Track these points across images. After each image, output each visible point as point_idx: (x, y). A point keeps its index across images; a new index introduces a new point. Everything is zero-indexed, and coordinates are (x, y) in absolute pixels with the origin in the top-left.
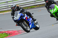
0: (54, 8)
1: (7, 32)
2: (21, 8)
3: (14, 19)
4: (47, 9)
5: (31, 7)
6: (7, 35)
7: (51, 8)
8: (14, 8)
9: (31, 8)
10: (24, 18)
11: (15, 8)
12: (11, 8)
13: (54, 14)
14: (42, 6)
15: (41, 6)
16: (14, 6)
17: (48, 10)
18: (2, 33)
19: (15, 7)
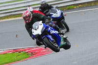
1: (27, 51)
5: (68, 7)
6: (28, 56)
9: (69, 9)
14: (86, 7)
15: (84, 5)
18: (20, 52)
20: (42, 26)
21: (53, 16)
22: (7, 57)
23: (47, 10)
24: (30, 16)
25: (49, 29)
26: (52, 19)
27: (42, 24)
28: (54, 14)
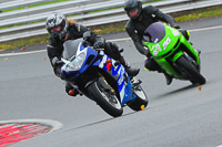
0: (161, 35)
2: (84, 30)
3: (63, 68)
4: (135, 41)
7: (150, 37)
8: (58, 29)
10: (101, 66)
11: (62, 29)
12: (49, 30)
13: (163, 60)
16: (59, 21)
17: (139, 45)
19: (62, 25)
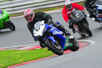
20: (44, 26)
21: (98, 8)
22: (36, 53)
23: (93, 2)
24: (32, 15)
25: (52, 29)
26: (98, 12)
27: (44, 24)
28: (100, 6)
